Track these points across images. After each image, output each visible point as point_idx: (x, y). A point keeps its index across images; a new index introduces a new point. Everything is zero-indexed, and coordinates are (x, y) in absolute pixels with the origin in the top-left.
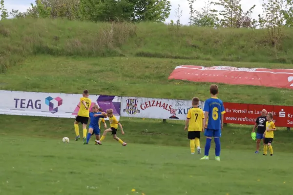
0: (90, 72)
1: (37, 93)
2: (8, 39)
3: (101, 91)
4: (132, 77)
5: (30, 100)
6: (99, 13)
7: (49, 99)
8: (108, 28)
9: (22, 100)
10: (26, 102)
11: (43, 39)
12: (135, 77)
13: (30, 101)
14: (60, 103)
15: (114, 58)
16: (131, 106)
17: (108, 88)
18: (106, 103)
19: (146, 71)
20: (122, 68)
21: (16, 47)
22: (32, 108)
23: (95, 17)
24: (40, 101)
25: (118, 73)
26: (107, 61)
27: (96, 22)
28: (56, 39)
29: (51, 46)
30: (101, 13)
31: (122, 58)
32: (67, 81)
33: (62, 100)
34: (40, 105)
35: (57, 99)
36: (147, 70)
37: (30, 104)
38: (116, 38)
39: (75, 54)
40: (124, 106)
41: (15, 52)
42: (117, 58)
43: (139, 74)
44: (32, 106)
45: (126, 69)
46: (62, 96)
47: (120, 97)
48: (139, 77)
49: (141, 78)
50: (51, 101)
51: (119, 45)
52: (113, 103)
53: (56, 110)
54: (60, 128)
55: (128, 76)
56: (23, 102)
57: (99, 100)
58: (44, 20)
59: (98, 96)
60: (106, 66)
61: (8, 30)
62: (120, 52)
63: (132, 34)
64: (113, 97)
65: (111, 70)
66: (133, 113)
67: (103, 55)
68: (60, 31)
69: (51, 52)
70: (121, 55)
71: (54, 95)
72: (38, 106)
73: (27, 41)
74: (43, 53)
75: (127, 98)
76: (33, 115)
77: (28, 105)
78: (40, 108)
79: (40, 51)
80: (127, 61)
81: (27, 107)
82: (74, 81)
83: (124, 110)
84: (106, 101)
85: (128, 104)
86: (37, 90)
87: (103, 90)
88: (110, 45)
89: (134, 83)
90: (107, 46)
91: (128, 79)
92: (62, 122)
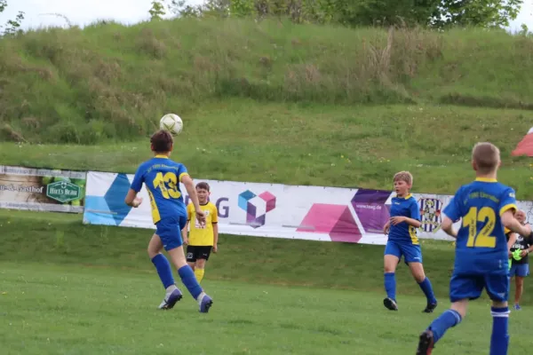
0: (338, 138)
1: (221, 182)
2: (159, 63)
3: (361, 180)
4: (432, 149)
6: (362, 7)
7: (247, 195)
8: (379, 41)
11: (235, 64)
12: (437, 151)
14: (271, 205)
15: (392, 106)
16: (427, 215)
17: (376, 175)
18: (373, 207)
19: (462, 138)
20: (410, 130)
21: (176, 81)
23: (352, 16)
24: (226, 199)
25: (401, 141)
26: (375, 114)
27: (354, 27)
28: (266, 63)
29: (253, 80)
30: (366, 7)
31: (410, 108)
32: (288, 156)
33: (274, 200)
34: (226, 208)
35: (265, 196)
36: (464, 134)
38: (397, 63)
39: (306, 97)
41: (175, 91)
42: (398, 109)
43: (447, 144)
45: (418, 131)
46: (276, 190)
48: (448, 151)
49: (451, 153)
50: (251, 201)
51: (404, 80)
52: (388, 206)
53: (262, 220)
54: (270, 259)
55: (423, 149)
57: (356, 200)
58: (240, 21)
59: (355, 191)
60: (374, 125)
61: (160, 44)
62: (406, 94)
63: (433, 55)
64: (387, 194)
65: (385, 134)
66: (431, 230)
67: (369, 101)
68: (275, 46)
69: (252, 93)
70: (409, 102)
71: (258, 188)
72: (222, 212)
73: (201, 67)
74: (236, 94)
78: (226, 216)
79: (230, 89)
80: (421, 114)
82: (302, 156)
84: (371, 202)
85: (421, 210)
86: (221, 176)
87: (365, 178)
88: (385, 78)
89: (436, 164)
90: (376, 81)
91: (423, 154)
92: (275, 248)
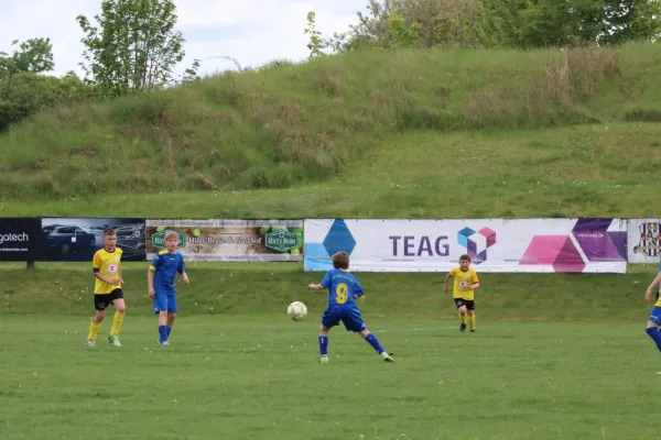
0: (528, 163)
1: (439, 222)
2: (340, 100)
3: (563, 206)
4: (624, 168)
5: (423, 238)
6: (531, 28)
7: (467, 232)
8: (554, 61)
9: (406, 239)
10: (416, 243)
11: (414, 96)
12: (630, 170)
13: (425, 239)
14: (491, 240)
15: (577, 127)
16: (650, 240)
17: (576, 199)
18: (594, 236)
19: (653, 154)
20: (599, 150)
21: (357, 117)
22: (431, 254)
23: (520, 38)
24: (446, 238)
25: (592, 162)
26: (560, 137)
27: (524, 49)
28: (443, 92)
29: (434, 111)
30: (535, 27)
31: (596, 128)
32: (483, 186)
33: (494, 235)
34: (447, 247)
35: (485, 232)
36: (654, 151)
37: (425, 246)
38: (576, 82)
39: (488, 124)
40: (634, 239)
41: (357, 127)
42: (583, 129)
43: (638, 162)
44: (429, 249)
45: (608, 152)
47: (625, 221)
48: (640, 169)
49: (645, 171)
50: (471, 238)
51: (584, 99)
52: (610, 233)
53: (483, 256)
54: (498, 295)
55: (615, 168)
56: (410, 242)
57: (577, 230)
58: (406, 51)
59: (575, 221)
60: (561, 148)
61: (337, 81)
62: (589, 114)
63: (611, 72)
64: (608, 221)
65: (574, 156)
66: (655, 255)
67: (552, 123)
68: (450, 74)
69: (434, 123)
70: (593, 121)
71: (476, 225)
72: (443, 250)
73: (381, 101)
74: (418, 126)
75: (640, 222)
76: (433, 270)
77: (421, 249)
78: (447, 254)
79: (412, 122)
80: (607, 132)
81: (419, 254)
82: (497, 185)
83: (635, 248)
85: (643, 235)
87: (566, 204)
88: (565, 99)
89: (634, 183)
90: (557, 104)
91: (616, 173)
92: (500, 283)
